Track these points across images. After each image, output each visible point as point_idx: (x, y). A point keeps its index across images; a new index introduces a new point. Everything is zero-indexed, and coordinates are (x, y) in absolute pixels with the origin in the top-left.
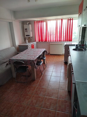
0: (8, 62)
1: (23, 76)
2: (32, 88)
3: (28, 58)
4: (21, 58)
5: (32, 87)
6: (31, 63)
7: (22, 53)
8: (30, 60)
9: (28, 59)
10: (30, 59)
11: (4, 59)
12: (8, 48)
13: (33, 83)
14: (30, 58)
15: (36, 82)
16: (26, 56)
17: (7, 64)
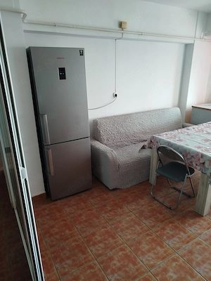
0: (146, 143)
1: (174, 188)
2: (182, 234)
3: (199, 147)
4: (180, 140)
5: (185, 233)
6: (204, 163)
7: (193, 129)
8: (202, 156)
9: (199, 151)
10: (205, 153)
11: (145, 133)
12: (163, 110)
13: (192, 221)
14: (207, 150)
15: (202, 221)
16: (199, 140)
17: (143, 147)
